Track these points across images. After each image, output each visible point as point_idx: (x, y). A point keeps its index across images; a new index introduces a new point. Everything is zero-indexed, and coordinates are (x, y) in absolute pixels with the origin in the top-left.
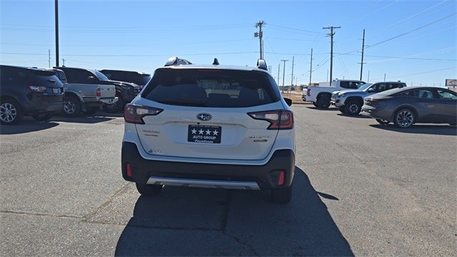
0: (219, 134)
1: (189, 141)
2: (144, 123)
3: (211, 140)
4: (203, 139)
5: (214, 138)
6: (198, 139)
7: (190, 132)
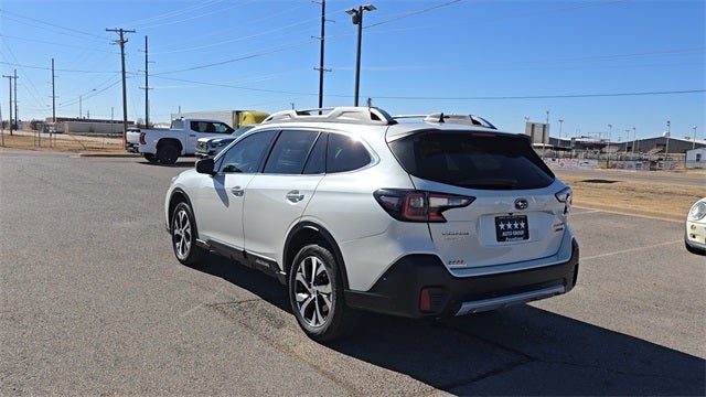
0: (526, 226)
1: (499, 240)
2: (445, 221)
3: (520, 236)
4: (513, 236)
5: (522, 232)
6: (509, 237)
7: (498, 227)
